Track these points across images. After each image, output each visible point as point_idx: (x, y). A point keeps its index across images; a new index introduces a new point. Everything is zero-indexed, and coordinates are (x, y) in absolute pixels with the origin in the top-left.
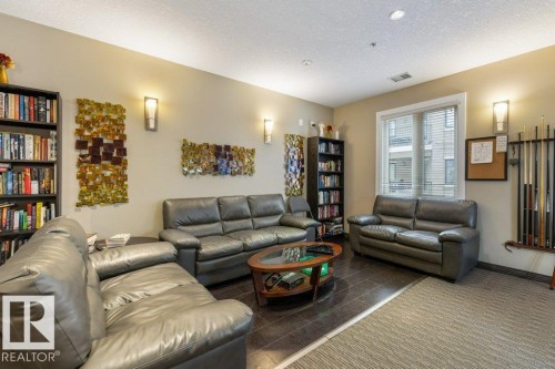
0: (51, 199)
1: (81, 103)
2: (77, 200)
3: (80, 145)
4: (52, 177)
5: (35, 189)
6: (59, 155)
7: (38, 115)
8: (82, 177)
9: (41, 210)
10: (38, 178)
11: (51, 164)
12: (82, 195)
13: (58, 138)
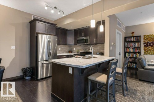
0: (139, 53)
1: (144, 36)
2: (144, 53)
3: (144, 43)
4: (140, 49)
5: (137, 51)
6: (141, 46)
7: (138, 40)
8: (145, 49)
9: (138, 55)
10: (138, 49)
11: (139, 47)
12: (145, 52)
13: (141, 43)
